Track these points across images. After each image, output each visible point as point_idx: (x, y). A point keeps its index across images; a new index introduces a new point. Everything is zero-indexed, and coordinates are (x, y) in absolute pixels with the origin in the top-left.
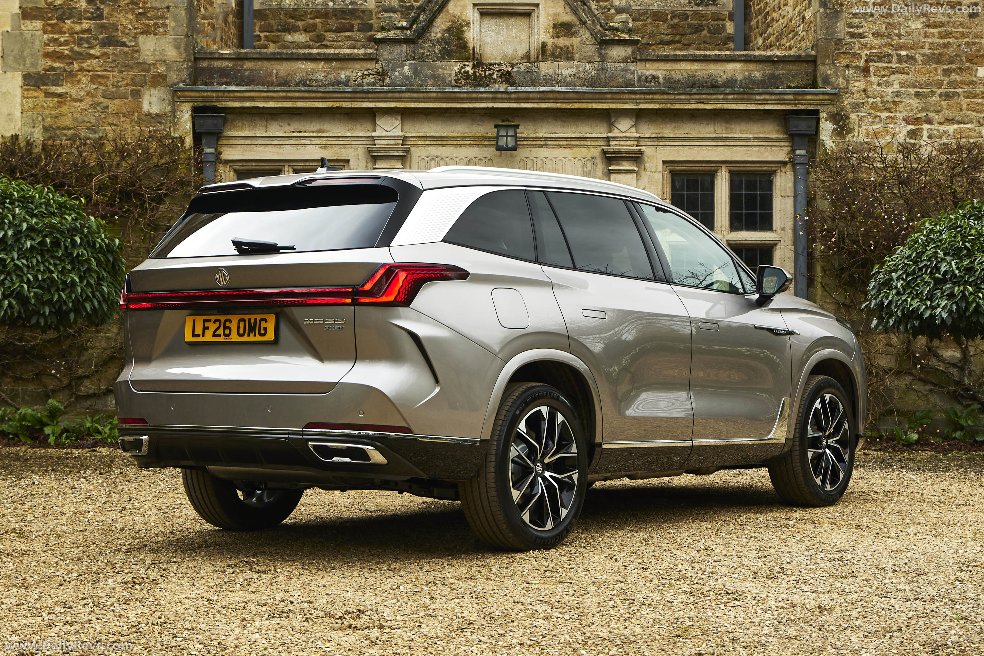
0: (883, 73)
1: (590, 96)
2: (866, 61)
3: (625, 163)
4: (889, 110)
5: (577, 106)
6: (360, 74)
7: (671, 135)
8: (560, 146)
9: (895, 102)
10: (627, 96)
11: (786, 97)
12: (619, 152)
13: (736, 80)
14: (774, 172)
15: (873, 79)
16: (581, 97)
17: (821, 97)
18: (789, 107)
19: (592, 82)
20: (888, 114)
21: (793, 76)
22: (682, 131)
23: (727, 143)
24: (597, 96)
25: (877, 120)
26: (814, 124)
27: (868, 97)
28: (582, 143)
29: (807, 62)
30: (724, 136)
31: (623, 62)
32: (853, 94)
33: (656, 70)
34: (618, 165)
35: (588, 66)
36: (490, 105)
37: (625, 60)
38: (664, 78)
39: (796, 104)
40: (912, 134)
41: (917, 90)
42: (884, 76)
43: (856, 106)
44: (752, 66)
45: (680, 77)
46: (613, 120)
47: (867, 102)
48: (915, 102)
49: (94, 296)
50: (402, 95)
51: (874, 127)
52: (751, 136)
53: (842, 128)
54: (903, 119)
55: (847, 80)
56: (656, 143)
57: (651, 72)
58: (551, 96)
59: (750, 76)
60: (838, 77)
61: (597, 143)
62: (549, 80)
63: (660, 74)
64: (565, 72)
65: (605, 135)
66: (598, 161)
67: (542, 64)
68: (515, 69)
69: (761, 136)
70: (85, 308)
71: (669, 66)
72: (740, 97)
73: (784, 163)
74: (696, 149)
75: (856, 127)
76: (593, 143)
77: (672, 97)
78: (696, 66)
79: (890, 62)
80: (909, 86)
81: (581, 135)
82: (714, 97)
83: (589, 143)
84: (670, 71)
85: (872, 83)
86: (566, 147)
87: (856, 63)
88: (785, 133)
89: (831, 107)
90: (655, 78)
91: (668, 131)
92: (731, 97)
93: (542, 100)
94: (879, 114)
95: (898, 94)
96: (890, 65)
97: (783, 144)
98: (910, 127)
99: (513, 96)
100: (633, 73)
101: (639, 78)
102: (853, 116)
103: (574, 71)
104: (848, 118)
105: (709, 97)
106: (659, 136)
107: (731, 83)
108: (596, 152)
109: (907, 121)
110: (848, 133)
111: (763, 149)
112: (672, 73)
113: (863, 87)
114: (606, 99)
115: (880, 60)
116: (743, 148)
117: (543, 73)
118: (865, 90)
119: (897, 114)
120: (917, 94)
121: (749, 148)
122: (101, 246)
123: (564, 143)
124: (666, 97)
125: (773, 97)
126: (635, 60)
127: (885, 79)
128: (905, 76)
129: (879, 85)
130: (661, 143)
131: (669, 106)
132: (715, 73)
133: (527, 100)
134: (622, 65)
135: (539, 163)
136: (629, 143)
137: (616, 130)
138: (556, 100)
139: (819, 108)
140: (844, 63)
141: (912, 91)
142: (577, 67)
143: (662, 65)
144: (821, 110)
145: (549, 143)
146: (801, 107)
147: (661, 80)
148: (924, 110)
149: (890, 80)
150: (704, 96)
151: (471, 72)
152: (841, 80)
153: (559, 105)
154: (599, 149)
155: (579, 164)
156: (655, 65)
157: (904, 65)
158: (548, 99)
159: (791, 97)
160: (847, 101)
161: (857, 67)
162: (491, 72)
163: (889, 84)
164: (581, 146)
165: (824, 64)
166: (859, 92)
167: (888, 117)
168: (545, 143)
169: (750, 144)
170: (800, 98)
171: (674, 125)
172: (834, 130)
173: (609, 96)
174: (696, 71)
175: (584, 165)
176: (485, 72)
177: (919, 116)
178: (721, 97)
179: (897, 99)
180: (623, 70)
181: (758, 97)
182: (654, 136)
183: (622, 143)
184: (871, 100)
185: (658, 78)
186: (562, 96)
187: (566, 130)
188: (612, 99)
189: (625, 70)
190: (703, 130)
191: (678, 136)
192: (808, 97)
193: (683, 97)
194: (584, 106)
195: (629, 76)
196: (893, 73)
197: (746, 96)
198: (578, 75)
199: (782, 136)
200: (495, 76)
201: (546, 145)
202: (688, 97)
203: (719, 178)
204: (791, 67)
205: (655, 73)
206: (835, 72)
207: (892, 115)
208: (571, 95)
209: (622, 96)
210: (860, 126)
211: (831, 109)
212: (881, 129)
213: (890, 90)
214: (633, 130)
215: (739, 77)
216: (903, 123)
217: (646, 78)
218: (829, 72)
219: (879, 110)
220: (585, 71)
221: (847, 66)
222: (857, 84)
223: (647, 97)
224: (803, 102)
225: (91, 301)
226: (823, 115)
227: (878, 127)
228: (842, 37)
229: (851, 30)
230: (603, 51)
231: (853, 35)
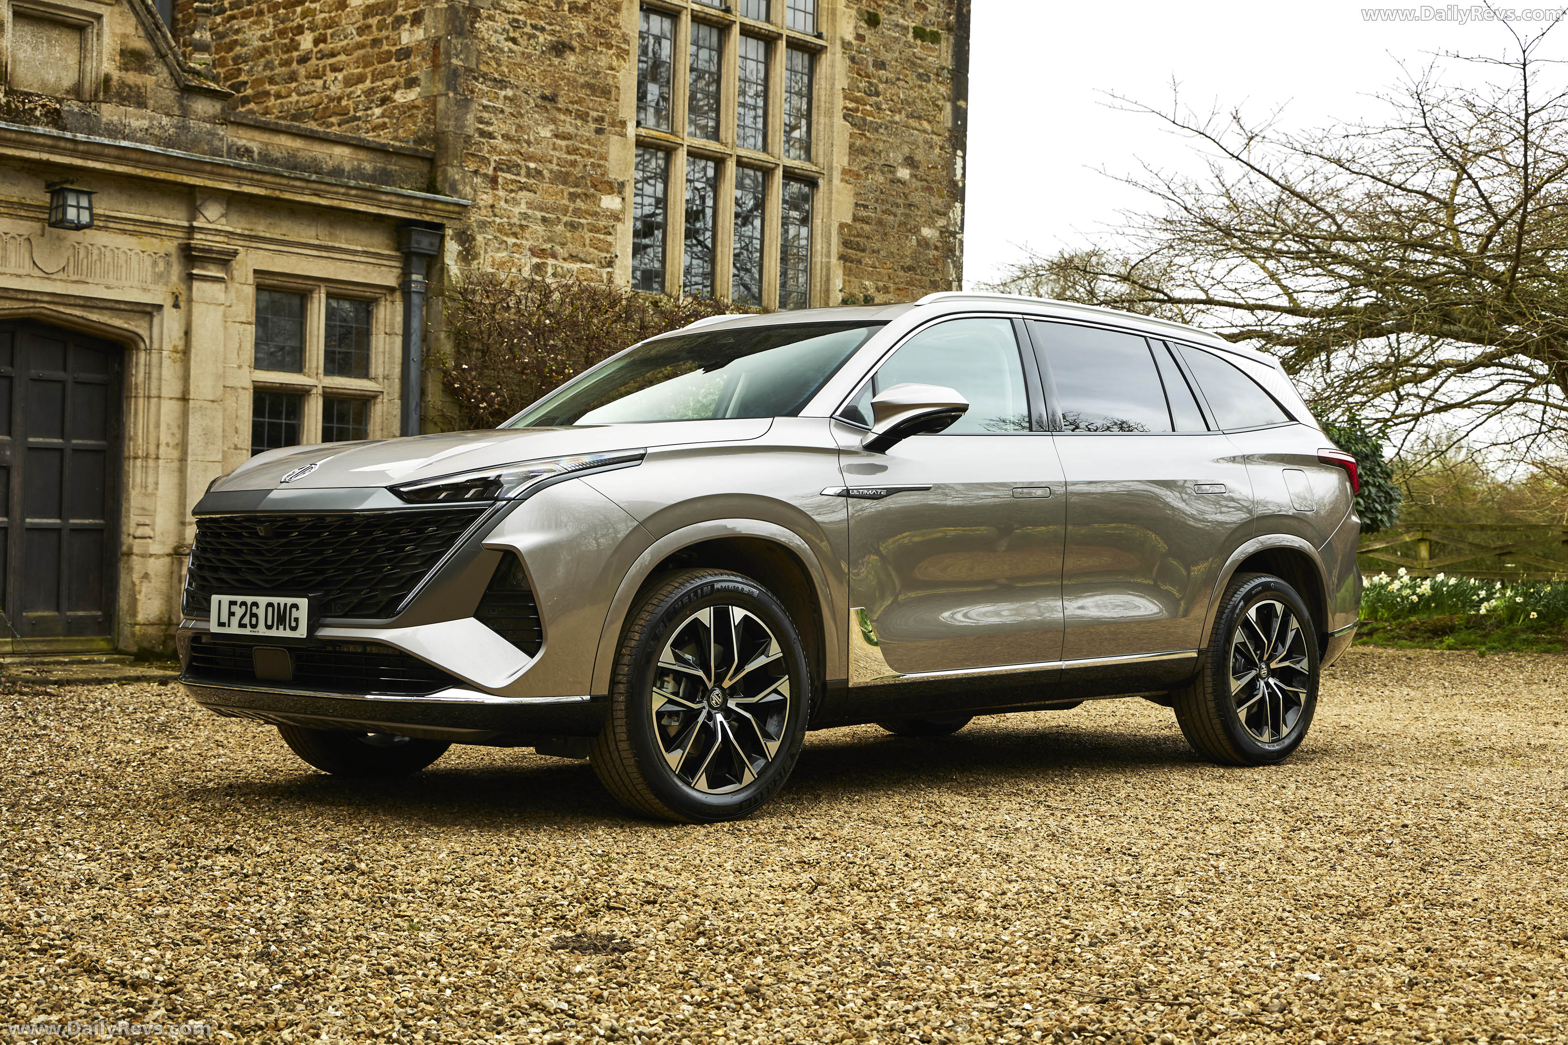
0: (511, 187)
1: (184, 164)
2: (495, 169)
3: (211, 267)
4: (515, 235)
5: (162, 175)
7: (268, 235)
8: (124, 231)
9: (521, 226)
10: (231, 172)
11: (415, 202)
12: (210, 250)
13: (343, 170)
14: (375, 301)
15: (501, 193)
16: (172, 163)
17: (451, 208)
18: (413, 216)
19: (170, 143)
20: (514, 240)
21: (406, 175)
22: (278, 231)
23: (331, 255)
24: (193, 166)
25: (503, 246)
26: (436, 241)
27: (495, 216)
28: (154, 231)
29: (423, 159)
30: (330, 244)
31: (209, 122)
32: (479, 208)
33: (250, 140)
34: (203, 268)
35: (165, 120)
36: (44, 156)
37: (212, 120)
38: (259, 153)
39: (421, 213)
40: (538, 268)
41: (543, 214)
42: (512, 191)
43: (483, 225)
44: (362, 155)
45: (279, 155)
46: (198, 203)
47: (494, 221)
48: (540, 229)
51: (500, 255)
52: (359, 248)
53: (467, 251)
54: (530, 250)
55: (475, 191)
56: (247, 243)
57: (244, 142)
58: (134, 156)
59: (359, 165)
60: (465, 184)
61: (174, 234)
62: (113, 131)
63: (255, 147)
64: (135, 124)
65: (186, 224)
66: (174, 259)
67: (104, 106)
68: (64, 108)
69: (372, 250)
71: (265, 137)
72: (364, 194)
73: (391, 290)
74: (294, 257)
75: (482, 252)
76: (169, 233)
77: (285, 181)
78: (298, 144)
79: (518, 174)
80: (536, 209)
81: (155, 219)
82: (335, 189)
83: (163, 232)
84: (267, 144)
85: (500, 199)
86: (133, 233)
87: (483, 170)
88: (397, 250)
89: (457, 222)
90: (248, 151)
91: (261, 229)
92: (353, 192)
93: (119, 160)
94: (505, 238)
95: (525, 216)
96: (518, 178)
97: (393, 264)
98: (535, 260)
99: (79, 147)
100: (221, 139)
101: (230, 148)
102: (479, 238)
103: (145, 123)
104: (474, 239)
106: (253, 233)
107: (337, 172)
108: (171, 247)
109: (533, 252)
110: (474, 259)
111: (370, 267)
112: (270, 147)
113: (490, 202)
114: (203, 172)
115: (509, 170)
116: (348, 264)
117: (104, 120)
118: (492, 206)
119: (524, 242)
120: (544, 220)
121: (355, 265)
123: (131, 228)
124: (278, 180)
125: (401, 200)
126: (226, 122)
127: (513, 195)
128: (532, 194)
129: (506, 201)
130: (254, 245)
131: (277, 193)
132: (320, 156)
133: (97, 157)
134: (208, 125)
135: (95, 252)
136: (217, 238)
137: (202, 219)
138: (137, 163)
139: (445, 221)
140: (472, 167)
141: (539, 214)
142: (151, 119)
143: (257, 135)
144: (447, 225)
145: (111, 225)
146: (427, 218)
147: (256, 156)
148: (550, 240)
149: (518, 197)
151: (4, 101)
152: (468, 189)
153: (139, 172)
154: (176, 243)
155: (148, 262)
156: (250, 134)
157: (532, 181)
158: (128, 159)
159: (419, 203)
160: (474, 217)
161: (485, 175)
162: (31, 106)
163: (516, 203)
164: (153, 235)
165: (452, 166)
166: (486, 207)
167: (515, 244)
168: (106, 223)
169: (357, 258)
170: (429, 205)
171: (269, 220)
172: (460, 253)
173: (208, 168)
174: (298, 150)
175: (155, 263)
176: (23, 103)
177: (544, 247)
178: (342, 190)
179: (524, 223)
180: (209, 133)
181: (384, 198)
182: (246, 232)
183: (209, 237)
184: (498, 220)
185: (252, 152)
186: (148, 158)
187: (133, 208)
188: (211, 173)
189: (213, 134)
190: (303, 233)
191: (275, 236)
192: (438, 206)
193: (298, 183)
194: (171, 177)
195: (217, 143)
196: (521, 189)
197: (370, 194)
198: (151, 131)
199: (393, 253)
200: (39, 113)
201: (106, 228)
202: (303, 184)
203: (316, 301)
204: (405, 162)
205: (249, 144)
206: (463, 178)
207: (518, 242)
208: (160, 160)
209: (225, 171)
210: (486, 252)
211: (457, 225)
212: (507, 258)
213: (516, 210)
214: (223, 220)
216: (529, 253)
217: (238, 149)
218: (457, 177)
219: (506, 235)
220: (162, 127)
221: (476, 172)
222: (485, 197)
223: (256, 176)
224: (430, 212)
226: (449, 232)
227: (502, 255)
228: (471, 133)
229: (481, 126)
230: (185, 102)
231: (482, 133)
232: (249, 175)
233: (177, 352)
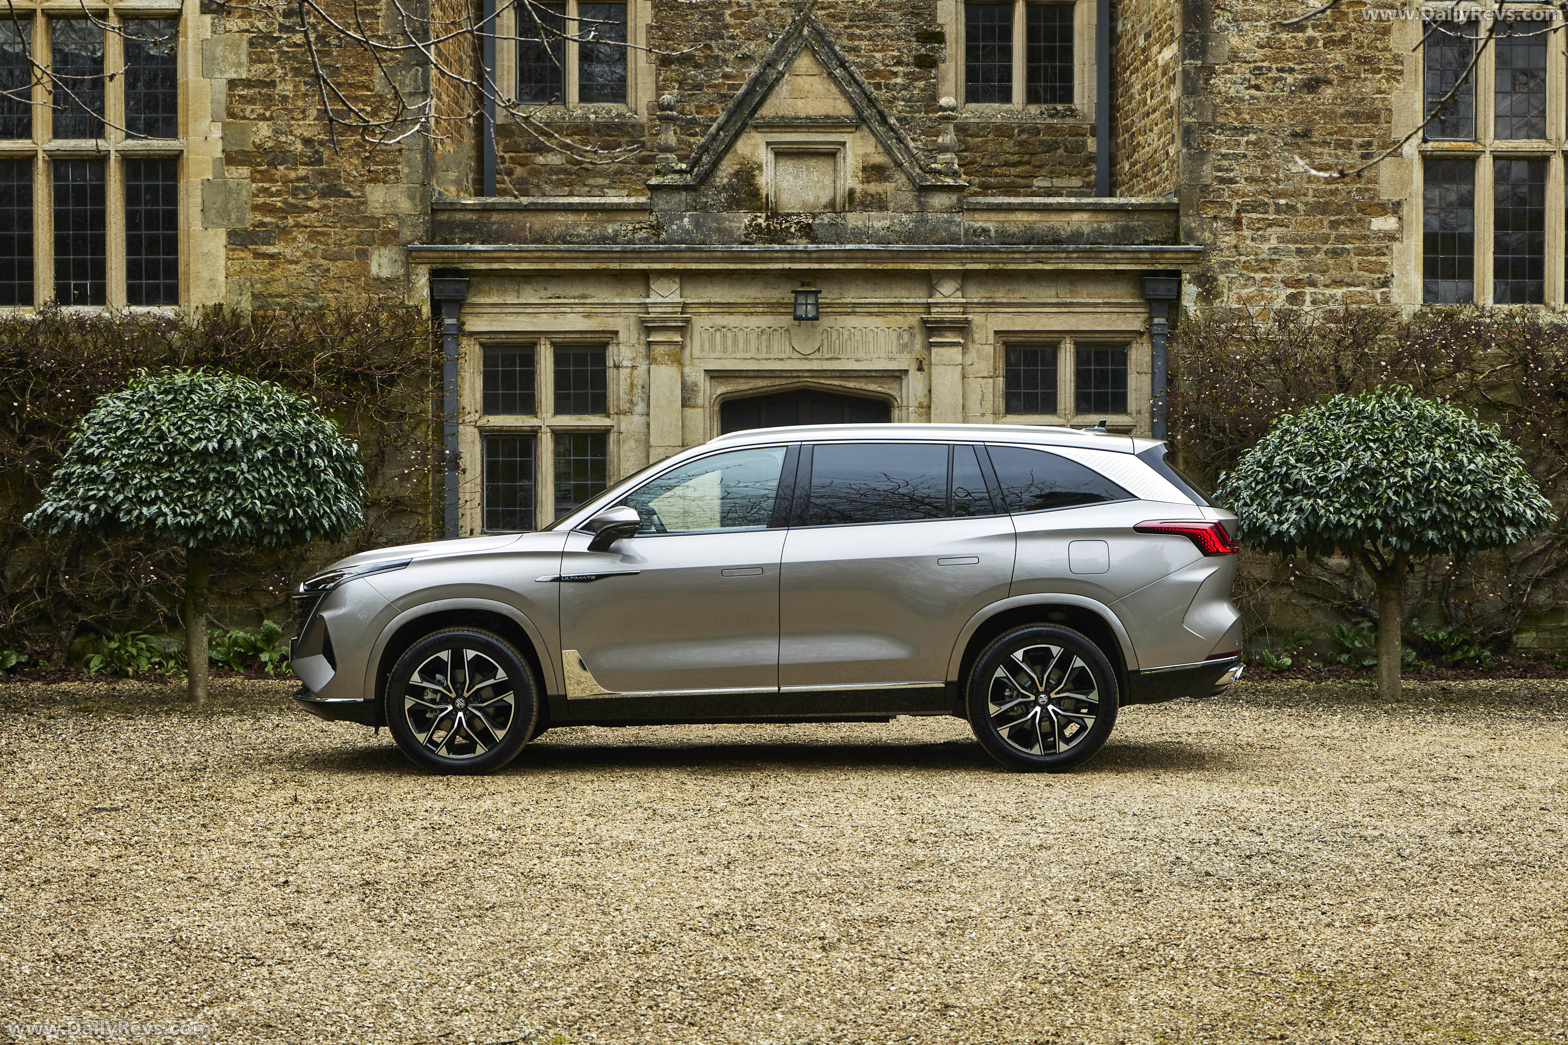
0: (1257, 225)
1: (906, 255)
2: (1237, 211)
3: (948, 334)
4: (1264, 270)
5: (890, 266)
6: (630, 228)
7: (1005, 300)
8: (870, 314)
9: (1272, 261)
10: (950, 255)
11: (1141, 255)
12: (942, 321)
13: (1083, 234)
14: (1129, 344)
15: (1246, 233)
16: (895, 256)
17: (1183, 255)
18: (1145, 267)
19: (910, 237)
20: (1263, 275)
21: (1151, 228)
22: (1017, 295)
23: (1072, 309)
24: (915, 255)
25: (1251, 282)
26: (1175, 288)
27: (1240, 255)
28: (897, 310)
29: (1168, 211)
30: (1068, 300)
31: (947, 212)
32: (1222, 250)
33: (986, 221)
34: (941, 336)
35: (905, 218)
36: (787, 266)
37: (949, 210)
38: (996, 231)
39: (1153, 264)
40: (1292, 299)
41: (1298, 246)
42: (1259, 229)
43: (1226, 266)
44: (1101, 217)
45: (1015, 229)
46: (934, 282)
47: (1239, 260)
48: (1295, 261)
49: (332, 511)
50: (681, 255)
51: (1246, 290)
52: (1100, 301)
53: (1209, 292)
54: (1282, 281)
55: (1215, 235)
56: (986, 310)
57: (980, 224)
58: (860, 255)
59: (1099, 227)
60: (1204, 230)
61: (915, 310)
62: (858, 235)
63: (991, 227)
64: (877, 224)
65: (924, 301)
66: (917, 331)
67: (849, 215)
68: (817, 221)
69: (1113, 300)
70: (323, 525)
71: (1001, 217)
72: (1086, 255)
73: (1140, 334)
74: (1034, 316)
75: (1225, 291)
76: (911, 310)
77: (1005, 256)
78: (1035, 217)
79: (1266, 212)
80: (1289, 242)
81: (896, 300)
82: (1055, 255)
83: (906, 310)
84: (1003, 222)
85: (1245, 238)
86: (877, 314)
87: (1225, 214)
88: (1141, 297)
89: (1195, 266)
90: (985, 231)
91: (1000, 295)
92: (1075, 255)
93: (848, 260)
94: (1252, 275)
95: (1275, 251)
96: (1266, 216)
97: (1139, 310)
98: (1289, 291)
99: (814, 255)
100: (959, 225)
101: (966, 231)
102: (1222, 278)
103: (887, 223)
104: (1216, 279)
105: (1048, 255)
106: (990, 301)
107: (1076, 237)
108: (914, 320)
109: (1286, 283)
110: (1215, 298)
111: (1114, 316)
112: (1006, 225)
113: (1234, 242)
114: (926, 258)
115: (1254, 210)
116: (1091, 316)
117: (850, 226)
118: (1235, 247)
119: (1275, 275)
120: (1299, 251)
121: (1098, 316)
122: (338, 453)
123: (876, 310)
124: (997, 256)
125: (1126, 256)
126: (961, 210)
127: (1260, 233)
128: (1284, 229)
129: (1253, 239)
130: (993, 310)
131: (1001, 266)
132: (1058, 225)
133: (830, 260)
134: (945, 215)
135: (846, 333)
136: (953, 310)
137: (938, 295)
138: (865, 260)
139: (1181, 268)
140: (1211, 213)
141: (1292, 247)
142: (892, 218)
143: (993, 216)
144: (1184, 270)
145: (858, 310)
146: (1160, 267)
147: (993, 234)
148: (1307, 269)
149: (1267, 234)
150: (1043, 255)
151: (764, 225)
152: (1207, 234)
153: (869, 266)
154: (918, 317)
155: (894, 336)
156: (986, 216)
157: (1283, 216)
158: (857, 259)
159: (1147, 255)
160: (1215, 260)
161: (1227, 219)
162: (788, 225)
163: (1264, 239)
164: (896, 313)
165: (1188, 215)
166: (1229, 248)
167: (1264, 279)
168: (853, 309)
169: (1099, 310)
170: (1158, 256)
171: (1008, 287)
172: (1199, 294)
173: (929, 255)
174: (1035, 222)
175: (900, 336)
176: (781, 224)
177: (1300, 277)
178: (1064, 255)
179: (1274, 257)
180: (946, 221)
181: (1107, 256)
182: (984, 301)
183: (945, 310)
184: (1243, 258)
185: (989, 231)
186: (873, 255)
187: (878, 294)
188: (933, 258)
189: (950, 222)
190: (1042, 294)
191: (1012, 301)
192: (1167, 255)
193: (1017, 256)
194: (899, 266)
195: (954, 229)
196: (1270, 226)
197: (1092, 255)
198: (892, 228)
199: (1137, 301)
200: (793, 230)
201: (854, 313)
202: (1023, 256)
203: (1063, 351)
204: (1148, 217)
205: (985, 225)
206: (1201, 225)
207: (1268, 276)
208: (884, 255)
209: (944, 255)
210: (1230, 290)
211: (1196, 269)
212: (1256, 293)
213: (1266, 246)
214: (959, 294)
215: (1086, 230)
216: (1281, 285)
217: (975, 231)
218: (1193, 225)
219: (1255, 271)
220: (901, 223)
221: (1215, 218)
222: (1227, 239)
223: (975, 256)
224: (1162, 261)
225: (329, 517)
226: (1186, 276)
227: (1251, 290)
228: (1209, 182)
229: (1220, 174)
230: (923, 199)
231: (1222, 180)
232: (969, 255)
233: (922, 407)
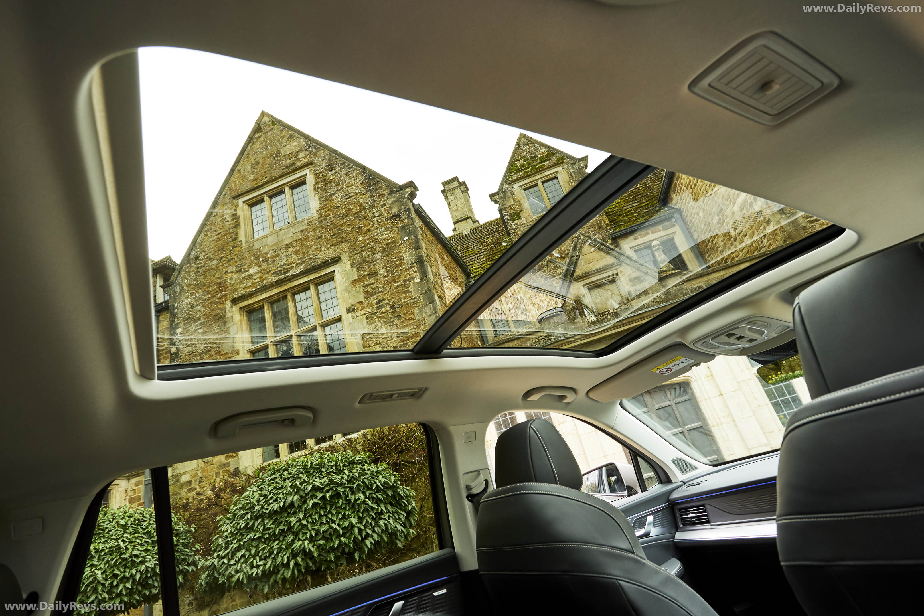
6: (537, 340)
19: (666, 300)
33: (699, 283)
35: (659, 295)
36: (613, 331)
37: (679, 285)
38: (706, 286)
50: (563, 342)
57: (696, 285)
63: (703, 284)
64: (647, 302)
67: (632, 303)
68: (619, 310)
71: (705, 279)
84: (707, 281)
90: (700, 287)
93: (641, 319)
99: (624, 322)
100: (686, 289)
101: (691, 290)
103: (651, 299)
112: (709, 281)
126: (684, 282)
133: (633, 322)
134: (678, 287)
143: (701, 280)
151: (595, 319)
156: (697, 281)
158: (645, 317)
162: (606, 316)
176: (603, 316)
180: (679, 290)
185: (702, 287)
186: (653, 312)
189: (681, 289)
195: (685, 292)
198: (655, 301)
200: (609, 317)
205: (699, 285)
208: (658, 310)
217: (695, 289)
220: (658, 298)
228: (805, 225)
229: (809, 220)
230: (663, 284)
231: (811, 222)
233: (708, 377)
